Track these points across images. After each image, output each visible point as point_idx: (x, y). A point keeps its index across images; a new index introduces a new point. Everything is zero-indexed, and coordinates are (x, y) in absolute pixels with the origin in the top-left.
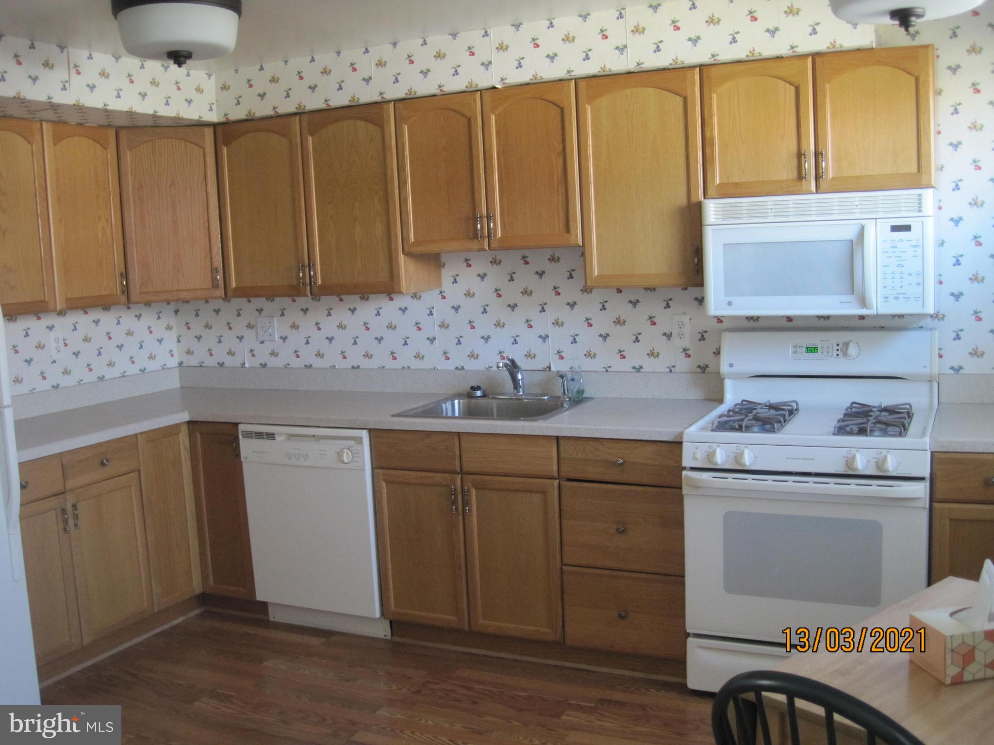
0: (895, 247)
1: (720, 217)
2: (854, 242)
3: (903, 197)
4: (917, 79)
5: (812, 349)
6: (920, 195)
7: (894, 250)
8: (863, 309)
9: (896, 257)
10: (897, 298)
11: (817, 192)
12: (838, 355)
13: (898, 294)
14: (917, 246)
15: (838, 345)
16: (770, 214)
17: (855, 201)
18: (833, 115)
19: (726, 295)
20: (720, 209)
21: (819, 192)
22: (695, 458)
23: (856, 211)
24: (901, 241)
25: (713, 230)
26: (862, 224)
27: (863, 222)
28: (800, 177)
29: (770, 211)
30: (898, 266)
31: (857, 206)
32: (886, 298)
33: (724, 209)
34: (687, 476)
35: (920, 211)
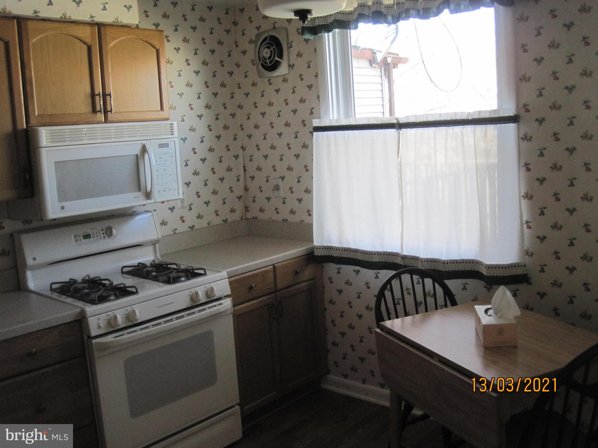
0: (162, 158)
1: (50, 140)
2: (139, 155)
3: (162, 126)
4: (158, 52)
5: (87, 236)
6: (171, 124)
7: (161, 160)
8: (147, 200)
9: (162, 164)
10: (164, 191)
11: (105, 122)
12: (104, 237)
13: (165, 188)
14: (172, 157)
15: (102, 230)
16: (85, 138)
17: (136, 128)
18: (112, 68)
19: (60, 201)
20: (49, 135)
21: (107, 122)
22: (99, 327)
23: (138, 135)
24: (164, 153)
25: (46, 151)
26: (143, 144)
27: (144, 142)
28: (94, 111)
29: (84, 135)
30: (164, 170)
31: (138, 131)
32: (159, 191)
33: (53, 134)
34: (96, 343)
35: (172, 134)
